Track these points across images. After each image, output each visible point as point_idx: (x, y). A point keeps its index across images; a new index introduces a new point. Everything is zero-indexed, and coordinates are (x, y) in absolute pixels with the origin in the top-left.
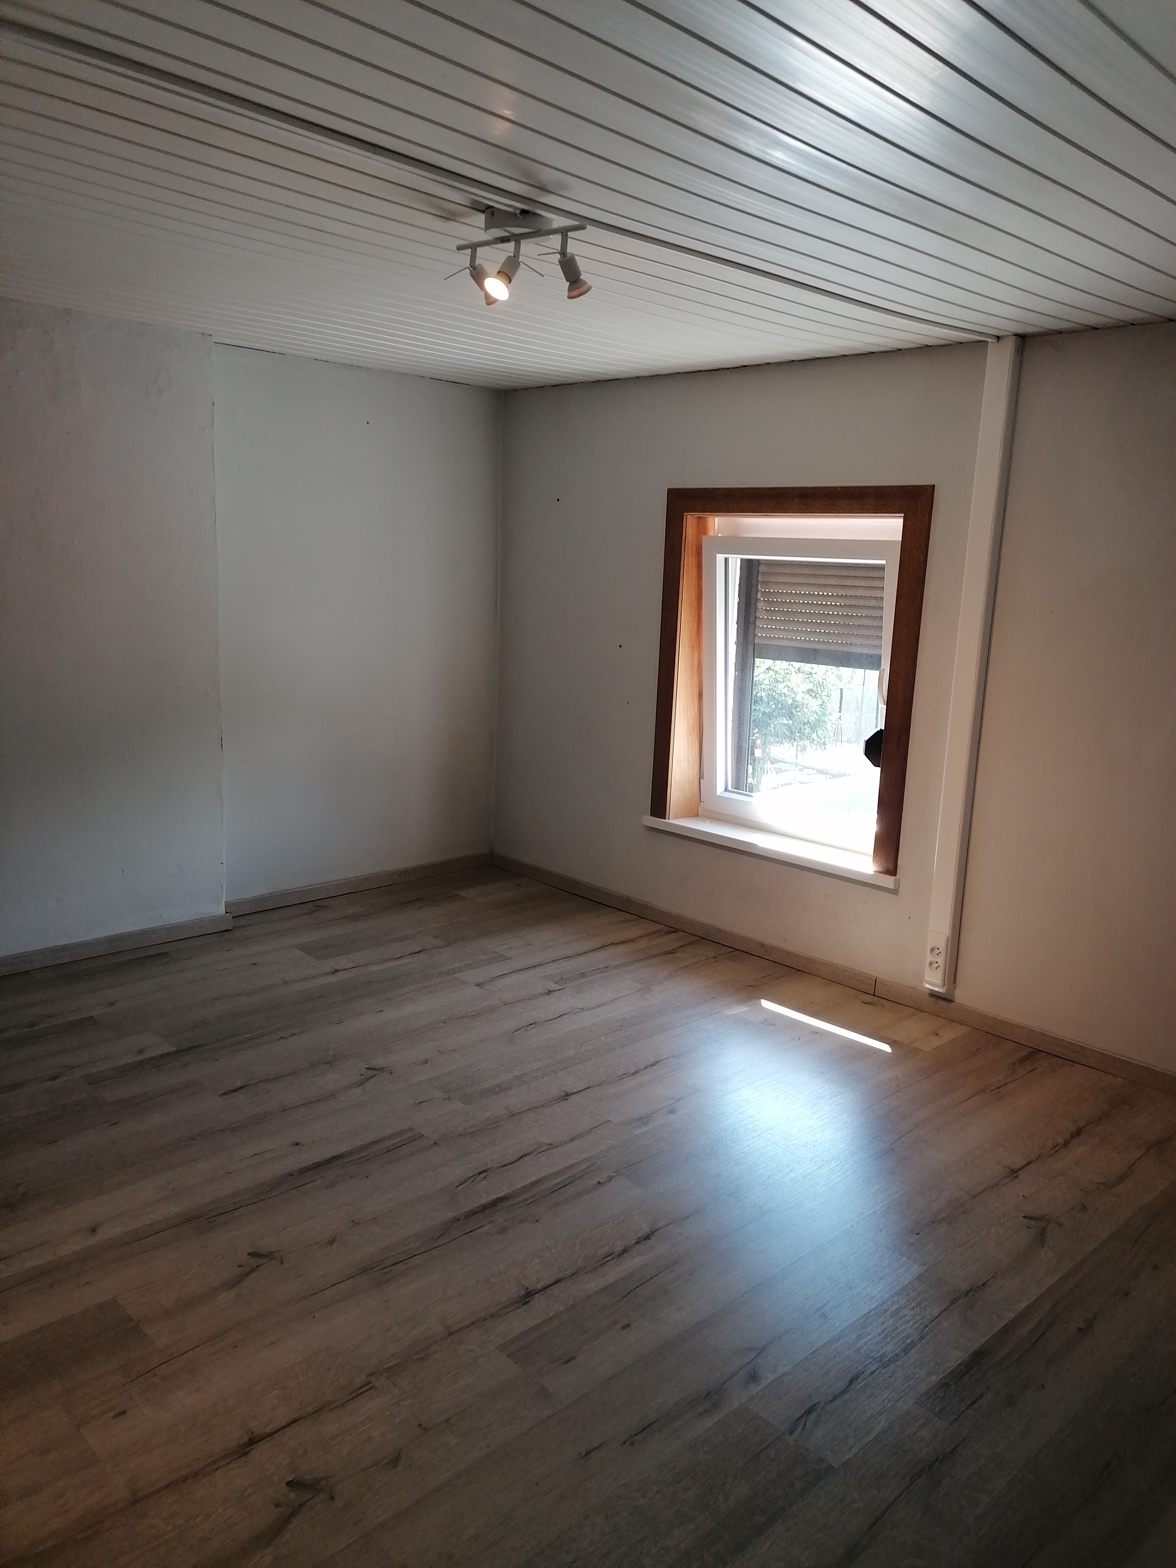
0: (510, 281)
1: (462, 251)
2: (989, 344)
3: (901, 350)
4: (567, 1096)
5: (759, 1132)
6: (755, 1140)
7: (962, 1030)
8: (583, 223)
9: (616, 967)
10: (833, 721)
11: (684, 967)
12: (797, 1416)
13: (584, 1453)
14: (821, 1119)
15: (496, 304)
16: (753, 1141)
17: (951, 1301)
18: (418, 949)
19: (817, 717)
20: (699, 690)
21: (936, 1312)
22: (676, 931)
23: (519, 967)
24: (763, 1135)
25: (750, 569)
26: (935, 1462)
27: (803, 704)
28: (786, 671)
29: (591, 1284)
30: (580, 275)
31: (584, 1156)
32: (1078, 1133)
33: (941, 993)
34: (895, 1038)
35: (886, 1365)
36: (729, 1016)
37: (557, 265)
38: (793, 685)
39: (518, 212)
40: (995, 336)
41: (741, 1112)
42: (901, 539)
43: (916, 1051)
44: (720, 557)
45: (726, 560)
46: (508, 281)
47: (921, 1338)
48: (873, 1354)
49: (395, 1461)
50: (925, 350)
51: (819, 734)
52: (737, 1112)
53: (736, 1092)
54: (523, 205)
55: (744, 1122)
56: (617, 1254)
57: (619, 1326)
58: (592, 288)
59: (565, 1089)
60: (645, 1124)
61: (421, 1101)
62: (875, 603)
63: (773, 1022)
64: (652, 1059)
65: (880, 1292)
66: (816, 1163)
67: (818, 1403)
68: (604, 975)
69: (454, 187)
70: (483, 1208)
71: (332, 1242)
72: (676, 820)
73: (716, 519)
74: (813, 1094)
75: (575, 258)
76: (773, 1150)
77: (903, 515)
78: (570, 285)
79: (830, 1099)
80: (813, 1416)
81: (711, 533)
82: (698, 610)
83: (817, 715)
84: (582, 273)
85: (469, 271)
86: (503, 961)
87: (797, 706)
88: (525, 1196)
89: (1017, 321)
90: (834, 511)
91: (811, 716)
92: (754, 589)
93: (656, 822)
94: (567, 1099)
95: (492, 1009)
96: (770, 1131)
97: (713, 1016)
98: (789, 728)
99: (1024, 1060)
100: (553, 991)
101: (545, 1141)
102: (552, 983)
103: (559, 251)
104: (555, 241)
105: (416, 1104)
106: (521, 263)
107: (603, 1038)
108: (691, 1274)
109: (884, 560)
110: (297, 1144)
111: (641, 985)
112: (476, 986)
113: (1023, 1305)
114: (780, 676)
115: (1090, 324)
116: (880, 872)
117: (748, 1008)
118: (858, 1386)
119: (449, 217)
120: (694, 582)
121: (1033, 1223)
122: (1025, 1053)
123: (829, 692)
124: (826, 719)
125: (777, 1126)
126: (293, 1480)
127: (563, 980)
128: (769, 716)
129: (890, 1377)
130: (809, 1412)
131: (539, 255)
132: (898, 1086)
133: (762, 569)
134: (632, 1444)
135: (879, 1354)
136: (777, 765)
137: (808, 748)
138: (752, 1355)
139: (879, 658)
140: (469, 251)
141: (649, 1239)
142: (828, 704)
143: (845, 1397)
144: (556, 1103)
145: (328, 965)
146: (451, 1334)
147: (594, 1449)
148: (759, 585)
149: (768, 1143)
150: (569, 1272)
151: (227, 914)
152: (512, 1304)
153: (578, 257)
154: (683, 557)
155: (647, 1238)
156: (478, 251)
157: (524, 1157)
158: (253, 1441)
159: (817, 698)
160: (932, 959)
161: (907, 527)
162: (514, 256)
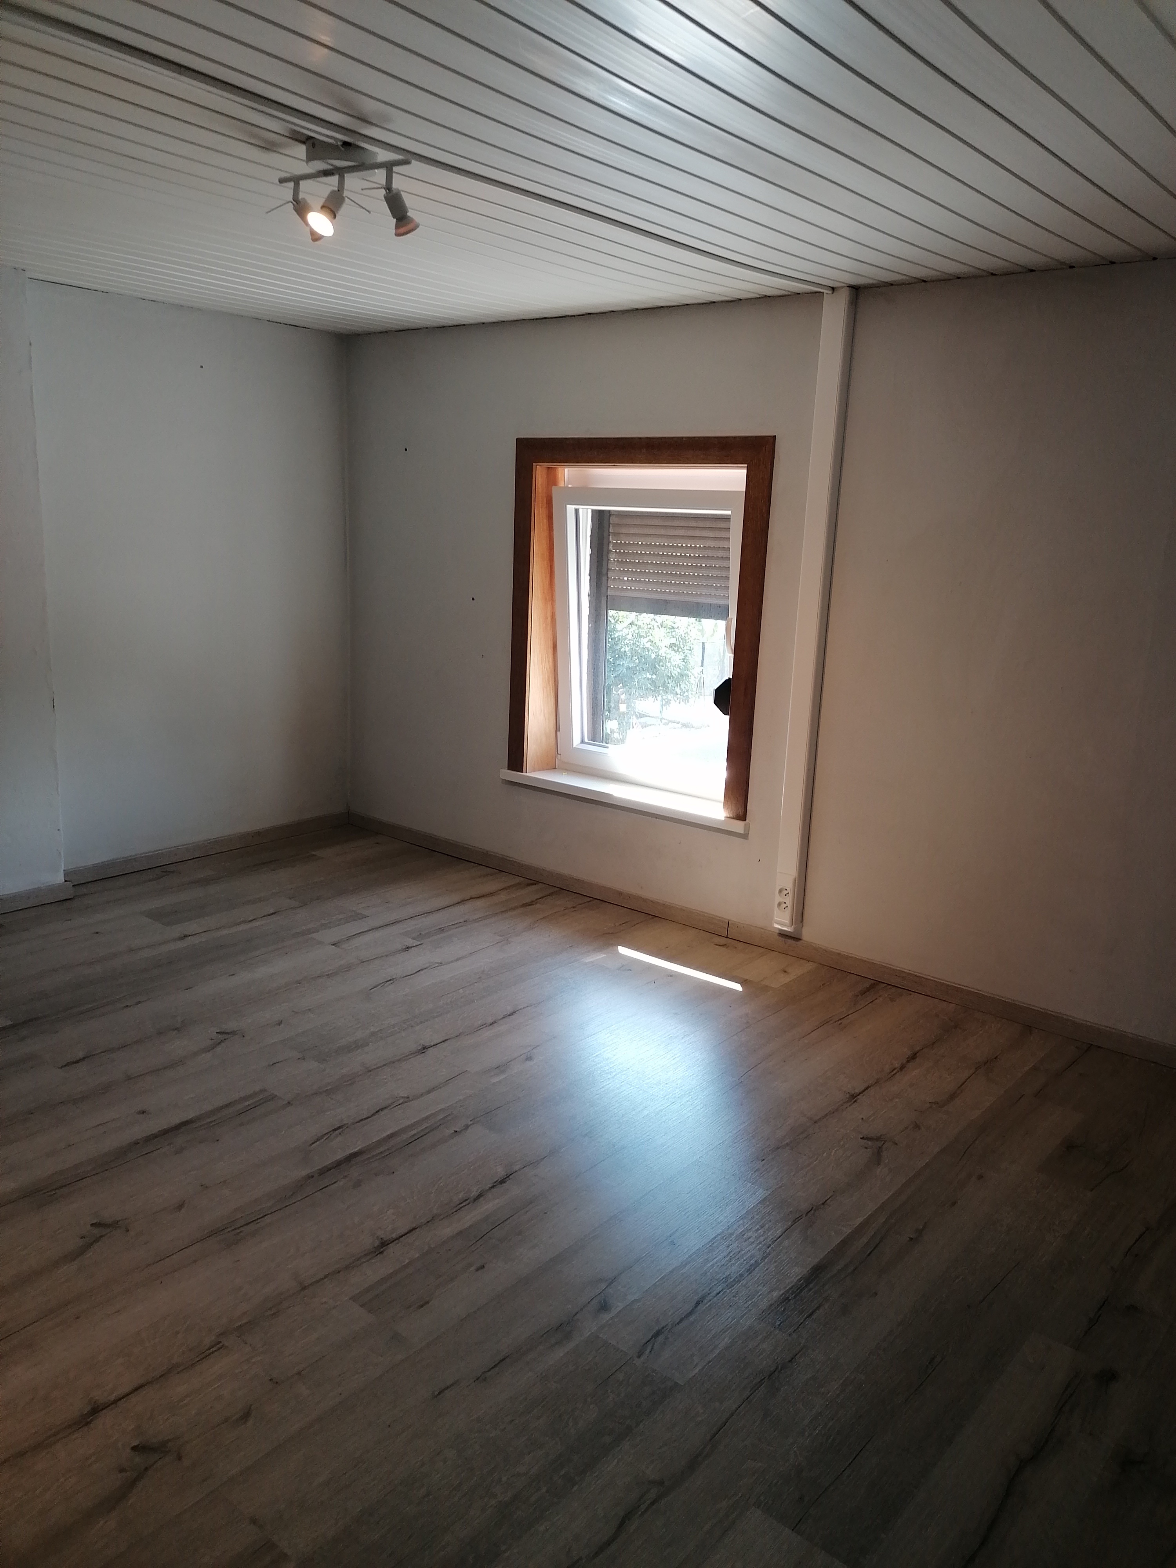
0: (335, 217)
1: (285, 184)
2: (825, 294)
3: (741, 300)
4: (424, 1049)
5: (614, 1074)
6: (610, 1082)
7: (809, 966)
8: (408, 157)
9: (475, 921)
10: (696, 675)
11: (544, 918)
12: (645, 1341)
13: (436, 1393)
14: (673, 1058)
15: (322, 240)
16: (608, 1083)
17: (793, 1221)
18: (272, 911)
19: (679, 671)
20: (553, 642)
21: (779, 1232)
22: (536, 883)
23: (377, 924)
24: (617, 1076)
25: (601, 520)
26: (775, 1371)
27: (666, 658)
28: (649, 626)
29: (446, 1230)
30: (407, 212)
31: (442, 1106)
32: (913, 1057)
33: (789, 931)
34: (746, 977)
35: (730, 1286)
36: (586, 964)
37: (381, 200)
38: (656, 639)
39: (340, 143)
40: (829, 287)
41: (597, 1055)
42: (745, 490)
43: (765, 989)
44: (571, 509)
45: (577, 511)
46: (333, 217)
47: (764, 1258)
48: (718, 1276)
49: (246, 1416)
50: (764, 300)
51: (683, 688)
52: (593, 1056)
53: (592, 1037)
54: (346, 137)
55: (599, 1065)
56: (472, 1199)
57: (473, 1269)
58: (420, 226)
59: (422, 1042)
60: (503, 1072)
61: (275, 1062)
62: (722, 554)
63: (630, 968)
64: (510, 1009)
65: (726, 1217)
66: (668, 1099)
67: (665, 1326)
68: (464, 928)
69: (270, 115)
70: (338, 1164)
71: (180, 1207)
72: (533, 773)
73: (566, 470)
74: (666, 1035)
75: (401, 195)
76: (628, 1090)
77: (746, 465)
78: (397, 221)
79: (682, 1038)
80: (661, 1339)
81: (561, 484)
82: (550, 562)
83: (680, 669)
84: (409, 210)
85: (293, 206)
86: (359, 919)
87: (660, 661)
88: (382, 1149)
89: (849, 272)
90: (679, 462)
91: (674, 670)
92: (605, 541)
93: (513, 776)
94: (424, 1052)
95: (349, 968)
96: (625, 1072)
97: (571, 964)
98: (653, 682)
99: (864, 992)
100: (412, 947)
101: (402, 1094)
102: (410, 939)
103: (385, 187)
104: (380, 176)
105: (269, 1065)
106: (346, 198)
107: (461, 991)
108: (545, 1213)
109: (729, 510)
110: (144, 1112)
111: (499, 938)
112: (332, 945)
113: (860, 1220)
114: (643, 630)
115: (918, 276)
116: (731, 818)
117: (605, 955)
118: (702, 1307)
119: (269, 147)
120: (545, 534)
121: (870, 1143)
122: (867, 984)
123: (691, 645)
124: (688, 672)
125: (631, 1067)
126: (139, 1445)
127: (421, 936)
128: (632, 671)
129: (734, 1296)
130: (657, 1334)
131: (362, 189)
132: (748, 1022)
133: (613, 520)
134: (485, 1380)
135: (725, 1276)
136: (642, 720)
137: (672, 702)
138: (603, 1286)
139: (727, 608)
140: (291, 184)
141: (505, 1182)
142: (690, 658)
143: (692, 1319)
144: (413, 1057)
145: (178, 930)
146: (304, 1288)
147: (447, 1388)
148: (611, 537)
149: (623, 1083)
150: (424, 1220)
151: (66, 883)
152: (366, 1255)
153: (406, 194)
154: (533, 507)
155: (503, 1181)
156: (301, 185)
157: (381, 1111)
158: (96, 1410)
159: (680, 652)
160: (782, 900)
161: (750, 477)
162: (339, 191)
